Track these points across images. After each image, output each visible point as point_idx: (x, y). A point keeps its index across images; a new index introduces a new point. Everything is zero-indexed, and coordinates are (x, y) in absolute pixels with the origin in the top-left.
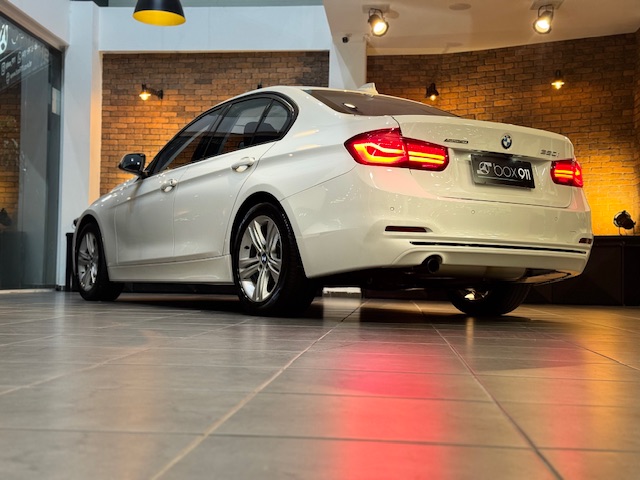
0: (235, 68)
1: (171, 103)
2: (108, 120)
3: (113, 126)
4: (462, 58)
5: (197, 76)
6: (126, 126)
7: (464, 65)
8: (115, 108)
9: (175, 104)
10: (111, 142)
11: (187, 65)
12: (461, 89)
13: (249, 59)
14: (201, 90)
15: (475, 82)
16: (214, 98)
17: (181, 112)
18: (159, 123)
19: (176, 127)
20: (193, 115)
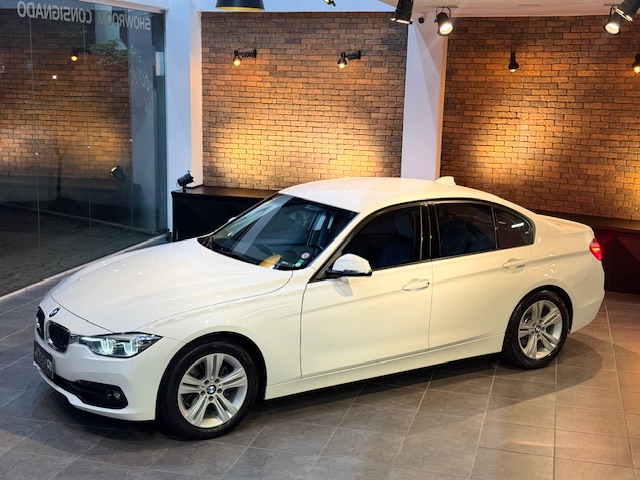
0: (323, 28)
1: (264, 62)
2: (207, 77)
3: (212, 82)
4: (549, 24)
5: (288, 36)
6: (224, 83)
7: (550, 30)
8: (213, 66)
9: (268, 63)
10: (211, 98)
11: (279, 25)
12: (546, 55)
13: (336, 20)
14: (292, 50)
15: (559, 49)
16: (303, 58)
17: (273, 71)
18: (253, 81)
19: (269, 85)
20: (284, 74)
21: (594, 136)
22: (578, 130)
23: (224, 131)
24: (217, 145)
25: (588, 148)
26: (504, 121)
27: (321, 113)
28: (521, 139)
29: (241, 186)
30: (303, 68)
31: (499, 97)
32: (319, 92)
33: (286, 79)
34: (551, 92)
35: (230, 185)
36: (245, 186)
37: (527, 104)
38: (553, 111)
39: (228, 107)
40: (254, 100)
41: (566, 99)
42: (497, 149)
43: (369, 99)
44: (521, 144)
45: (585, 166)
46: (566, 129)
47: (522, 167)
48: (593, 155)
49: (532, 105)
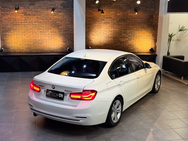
1: (22, 11)
3: (3, 18)
5: (30, 3)
6: (7, 18)
7: (109, 3)
8: (3, 12)
9: (23, 11)
10: (3, 23)
12: (108, 10)
14: (31, 7)
15: (112, 8)
16: (36, 10)
17: (25, 14)
18: (18, 17)
19: (24, 18)
20: (29, 15)
21: (122, 31)
22: (118, 30)
23: (9, 33)
24: (6, 39)
25: (121, 34)
26: (97, 28)
27: (43, 27)
28: (102, 33)
29: (16, 51)
30: (36, 13)
31: (96, 21)
32: (42, 20)
33: (30, 16)
34: (110, 20)
35: (12, 51)
36: (17, 51)
37: (103, 23)
38: (111, 25)
39: (9, 26)
40: (19, 23)
41: (114, 21)
42: (96, 36)
43: (58, 22)
44: (102, 34)
45: (120, 39)
46: (114, 29)
47: (103, 40)
48: (122, 36)
49: (105, 23)
